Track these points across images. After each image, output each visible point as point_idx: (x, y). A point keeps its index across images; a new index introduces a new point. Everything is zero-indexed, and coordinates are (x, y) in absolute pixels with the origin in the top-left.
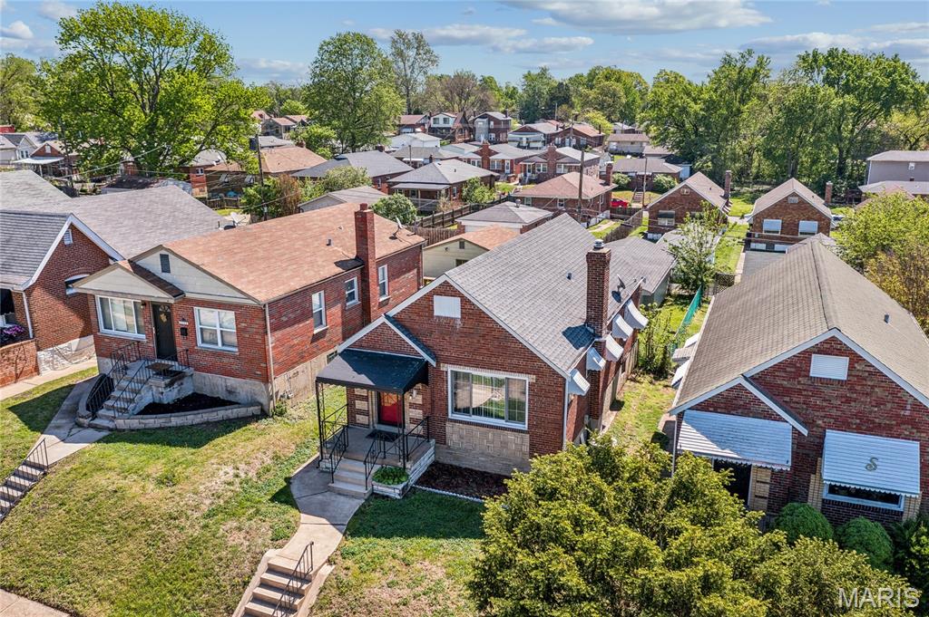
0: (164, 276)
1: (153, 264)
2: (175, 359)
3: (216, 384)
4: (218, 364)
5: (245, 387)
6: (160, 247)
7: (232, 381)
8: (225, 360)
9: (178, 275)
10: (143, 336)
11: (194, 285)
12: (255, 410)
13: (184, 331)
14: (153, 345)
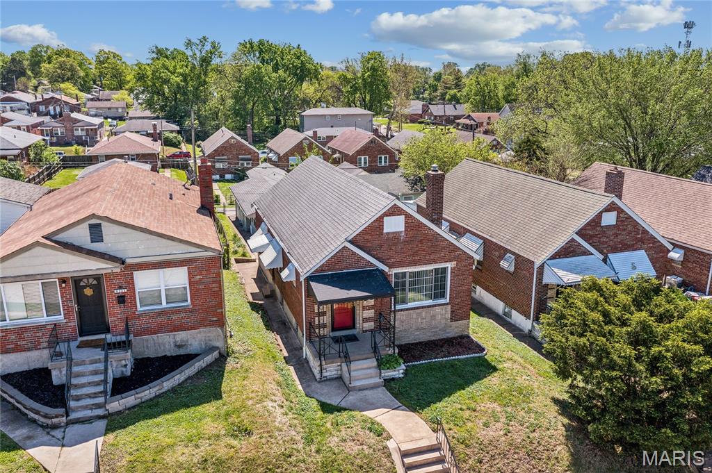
0: (97, 247)
1: (81, 235)
2: (107, 330)
3: (164, 343)
4: (168, 321)
5: (194, 339)
6: (93, 216)
7: (181, 336)
8: (174, 317)
9: (113, 240)
10: (60, 318)
11: (133, 247)
12: (215, 354)
13: (121, 299)
14: (75, 323)
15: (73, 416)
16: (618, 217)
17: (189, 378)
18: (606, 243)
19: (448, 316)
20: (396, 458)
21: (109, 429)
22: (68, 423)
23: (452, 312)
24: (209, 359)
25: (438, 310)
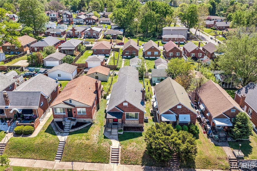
0: (71, 103)
1: (68, 102)
2: (72, 117)
3: (82, 120)
4: (82, 117)
5: (87, 120)
6: (70, 99)
7: (85, 119)
8: (83, 116)
9: (73, 103)
10: (65, 114)
11: (76, 104)
12: (90, 123)
13: (75, 112)
14: (67, 115)
15: (65, 131)
16: (182, 107)
17: (84, 127)
18: (179, 112)
19: (138, 122)
20: (111, 149)
21: (69, 135)
22: (64, 132)
23: (139, 122)
24: (89, 124)
25: (136, 121)
